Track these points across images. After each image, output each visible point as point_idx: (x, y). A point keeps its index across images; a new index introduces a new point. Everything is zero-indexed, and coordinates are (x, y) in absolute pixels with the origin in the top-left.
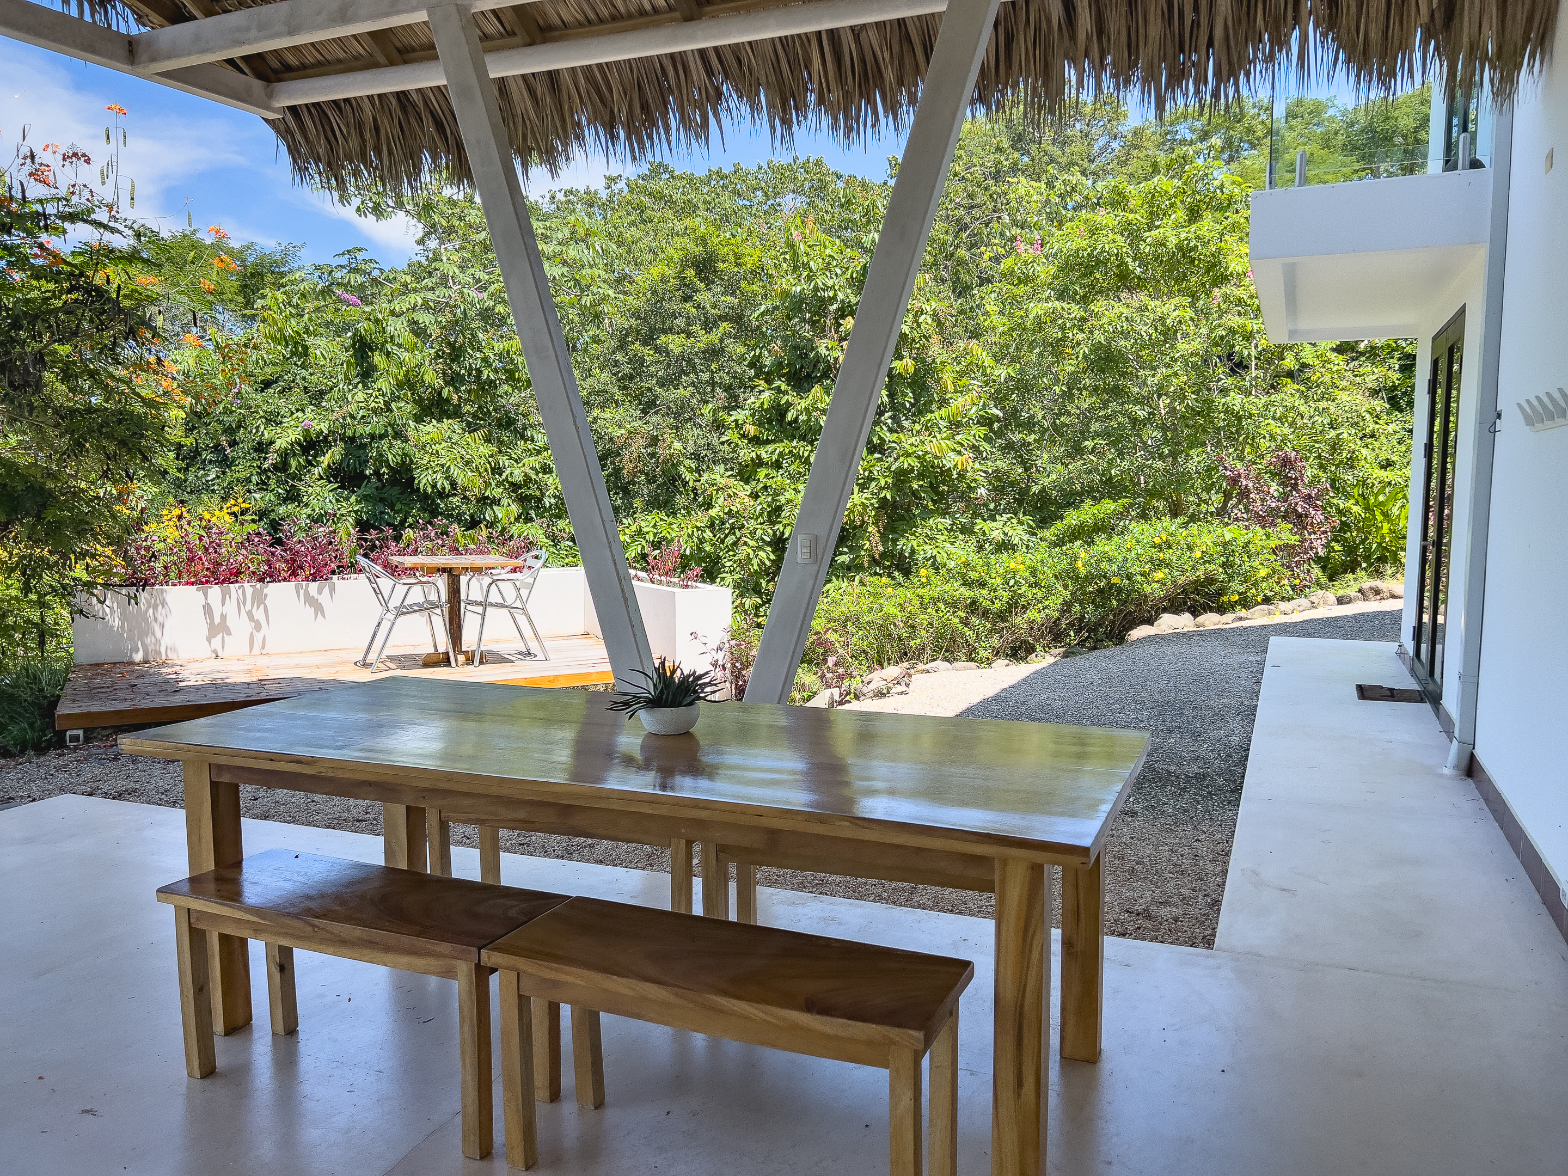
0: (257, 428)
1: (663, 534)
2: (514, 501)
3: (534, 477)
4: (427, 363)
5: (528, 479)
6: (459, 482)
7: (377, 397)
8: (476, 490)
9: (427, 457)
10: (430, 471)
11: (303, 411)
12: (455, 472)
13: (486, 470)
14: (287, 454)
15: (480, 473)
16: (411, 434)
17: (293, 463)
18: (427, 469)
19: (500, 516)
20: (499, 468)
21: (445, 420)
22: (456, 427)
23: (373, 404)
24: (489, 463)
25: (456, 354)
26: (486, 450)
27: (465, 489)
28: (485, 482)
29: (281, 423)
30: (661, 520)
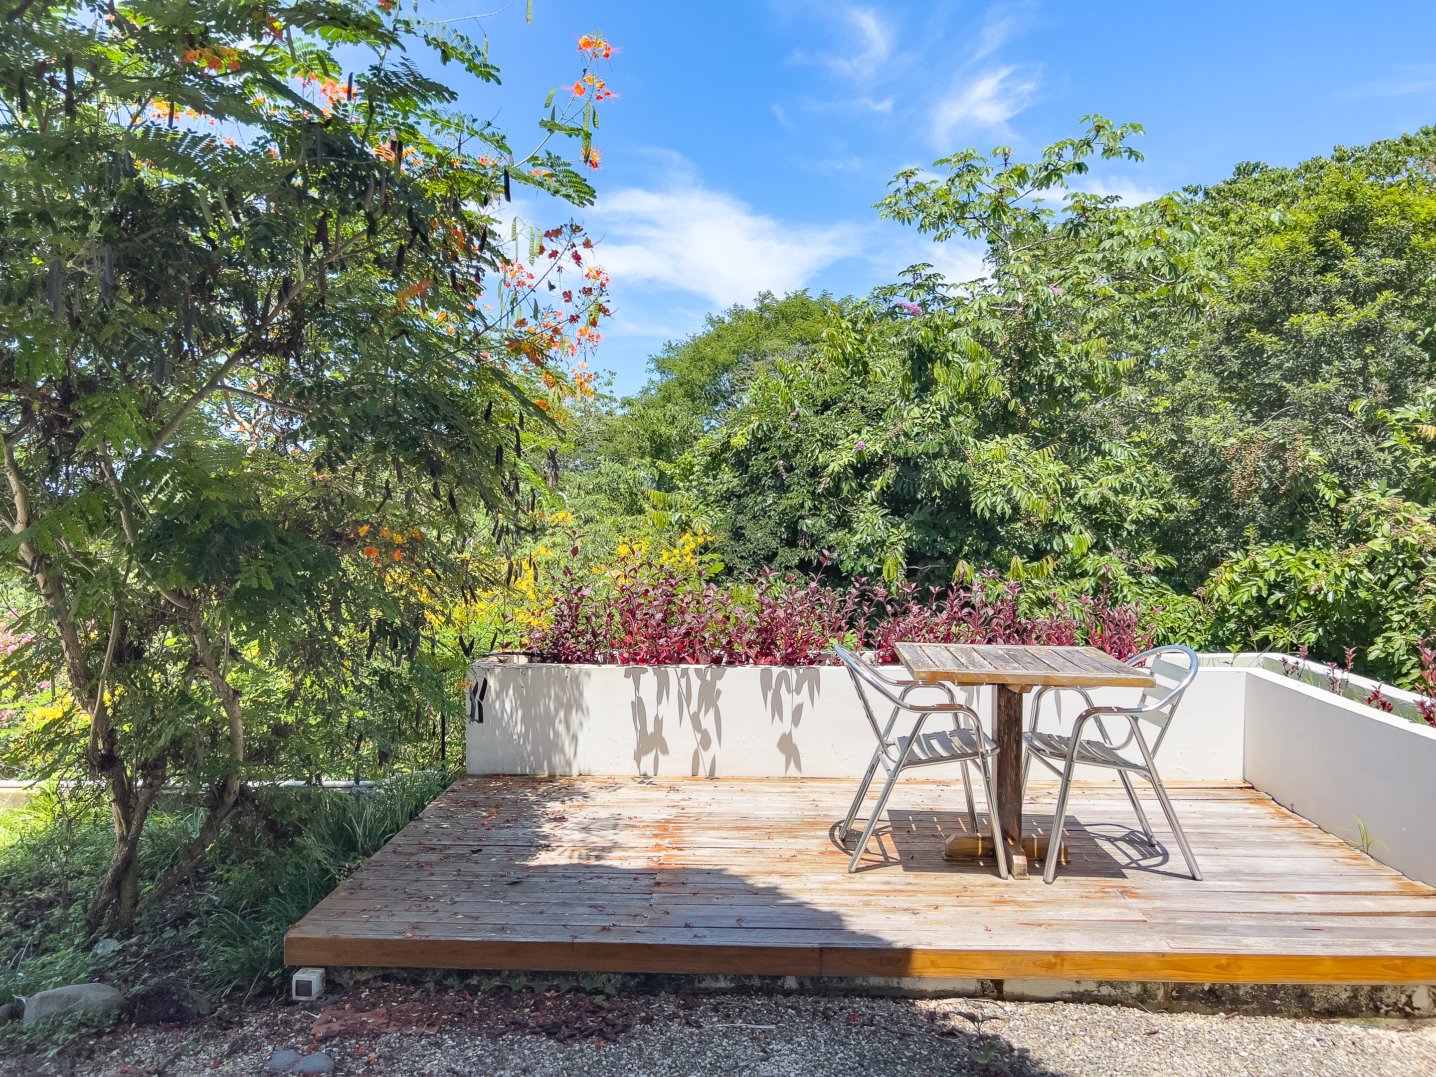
0: (812, 451)
1: (1292, 572)
2: (1087, 528)
3: (1113, 498)
4: (993, 373)
5: (1105, 500)
6: (1023, 505)
7: (934, 412)
8: (1042, 516)
9: (987, 478)
10: (989, 494)
11: (859, 432)
12: (1017, 493)
13: (1055, 491)
14: (839, 478)
15: (1048, 495)
16: (971, 452)
17: (845, 487)
18: (986, 491)
19: (1071, 545)
20: (1070, 489)
21: (1010, 435)
22: (1022, 442)
23: (930, 420)
24: (1060, 483)
25: (1026, 360)
26: (1057, 468)
27: (1029, 514)
28: (1054, 505)
29: (837, 445)
30: (1288, 554)
